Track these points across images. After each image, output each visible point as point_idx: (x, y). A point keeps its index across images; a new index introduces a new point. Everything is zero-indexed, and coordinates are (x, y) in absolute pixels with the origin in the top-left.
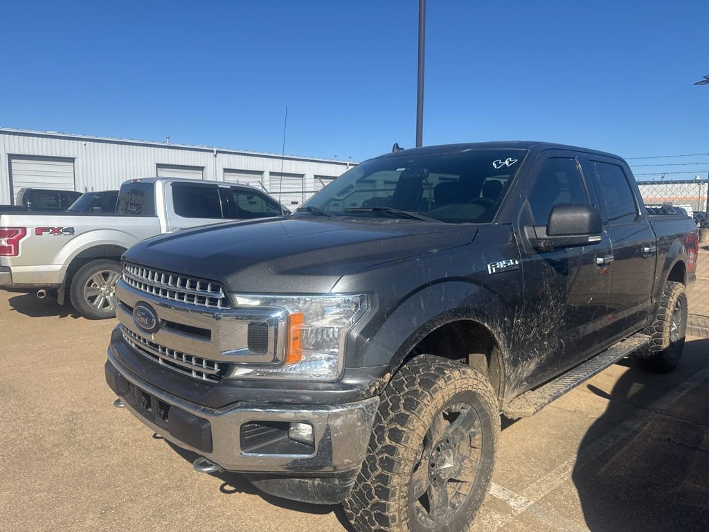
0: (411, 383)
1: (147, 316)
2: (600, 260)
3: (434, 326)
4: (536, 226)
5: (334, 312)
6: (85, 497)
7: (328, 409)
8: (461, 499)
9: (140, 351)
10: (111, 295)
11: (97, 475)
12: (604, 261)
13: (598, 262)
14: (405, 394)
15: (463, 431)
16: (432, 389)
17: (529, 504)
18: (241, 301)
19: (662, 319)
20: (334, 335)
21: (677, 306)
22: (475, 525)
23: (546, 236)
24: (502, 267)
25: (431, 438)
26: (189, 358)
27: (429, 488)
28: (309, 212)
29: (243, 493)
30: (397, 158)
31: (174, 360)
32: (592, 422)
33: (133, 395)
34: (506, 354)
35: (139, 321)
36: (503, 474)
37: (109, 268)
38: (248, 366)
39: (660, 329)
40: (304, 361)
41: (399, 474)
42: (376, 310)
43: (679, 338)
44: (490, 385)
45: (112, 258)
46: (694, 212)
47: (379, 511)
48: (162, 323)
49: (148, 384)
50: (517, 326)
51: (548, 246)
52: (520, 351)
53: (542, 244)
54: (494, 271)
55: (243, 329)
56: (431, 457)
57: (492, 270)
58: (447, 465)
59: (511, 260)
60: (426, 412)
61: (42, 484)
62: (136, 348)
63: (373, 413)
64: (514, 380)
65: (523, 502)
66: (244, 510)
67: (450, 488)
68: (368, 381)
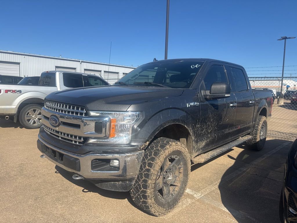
0: (157, 146)
1: (55, 120)
2: (231, 105)
3: (166, 125)
4: (206, 90)
5: (128, 119)
6: (28, 193)
7: (125, 154)
8: (175, 192)
9: (52, 135)
10: (37, 119)
11: (33, 186)
12: (233, 105)
13: (231, 106)
14: (154, 150)
15: (176, 166)
16: (164, 148)
17: (201, 196)
18: (92, 113)
19: (257, 130)
20: (128, 127)
21: (263, 125)
22: (180, 203)
23: (209, 94)
24: (192, 105)
25: (164, 167)
26: (71, 136)
27: (163, 187)
28: (120, 84)
29: (91, 192)
30: (155, 64)
31: (66, 137)
32: (228, 168)
33: (49, 152)
34: (193, 138)
35: (52, 123)
36: (193, 186)
37: (36, 108)
38: (95, 138)
39: (256, 134)
40: (116, 137)
41: (151, 179)
42: (144, 118)
43: (264, 138)
44: (187, 149)
45: (37, 104)
46: (277, 92)
47: (143, 194)
48: (61, 123)
49: (55, 146)
50: (198, 128)
51: (210, 98)
52: (199, 137)
53: (208, 97)
54: (189, 106)
55: (93, 124)
56: (164, 175)
57: (188, 106)
58: (170, 178)
59: (196, 103)
60: (162, 157)
61: (10, 189)
62: (50, 134)
63: (142, 156)
64: (196, 148)
65: (199, 195)
66: (92, 198)
67: (171, 188)
68: (140, 144)
